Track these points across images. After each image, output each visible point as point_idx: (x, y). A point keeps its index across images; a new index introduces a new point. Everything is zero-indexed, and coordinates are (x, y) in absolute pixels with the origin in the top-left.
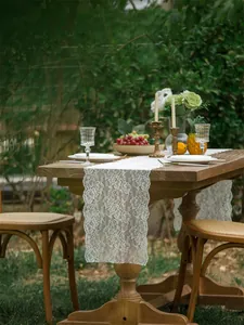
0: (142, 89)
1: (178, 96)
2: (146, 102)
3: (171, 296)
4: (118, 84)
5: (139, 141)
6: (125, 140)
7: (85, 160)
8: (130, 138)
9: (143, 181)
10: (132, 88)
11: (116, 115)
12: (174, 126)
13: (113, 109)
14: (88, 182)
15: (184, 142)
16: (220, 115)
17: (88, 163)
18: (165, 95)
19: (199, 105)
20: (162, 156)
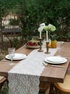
1: (48, 27)
6: (29, 43)
9: (36, 80)
19: (55, 30)
20: (43, 51)
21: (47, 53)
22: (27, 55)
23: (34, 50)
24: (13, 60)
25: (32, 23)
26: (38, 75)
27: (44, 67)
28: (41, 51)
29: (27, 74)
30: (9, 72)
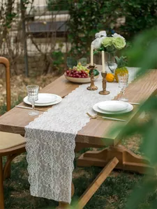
18: (102, 36)
19: (123, 46)
20: (96, 89)
21: (103, 92)
22: (63, 97)
23: (80, 86)
24: (36, 107)
25: (93, 17)
26: (73, 133)
27: (88, 120)
28: (93, 90)
29: (56, 131)
30: (27, 127)
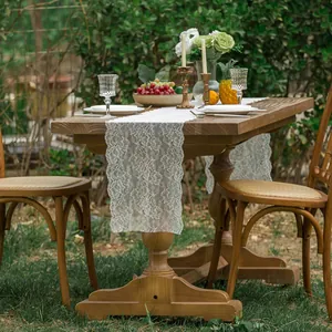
0: (154, 31)
1: (208, 37)
2: (160, 45)
3: (205, 270)
4: (127, 25)
5: (164, 89)
6: (146, 89)
7: (104, 113)
8: (153, 86)
9: (175, 135)
10: (143, 30)
11: (125, 61)
12: (205, 71)
13: (122, 54)
14: (110, 139)
15: (216, 91)
16: (246, 60)
17: (108, 116)
18: (192, 36)
19: (231, 47)
20: (191, 107)
28: (188, 107)
30: (108, 122)
